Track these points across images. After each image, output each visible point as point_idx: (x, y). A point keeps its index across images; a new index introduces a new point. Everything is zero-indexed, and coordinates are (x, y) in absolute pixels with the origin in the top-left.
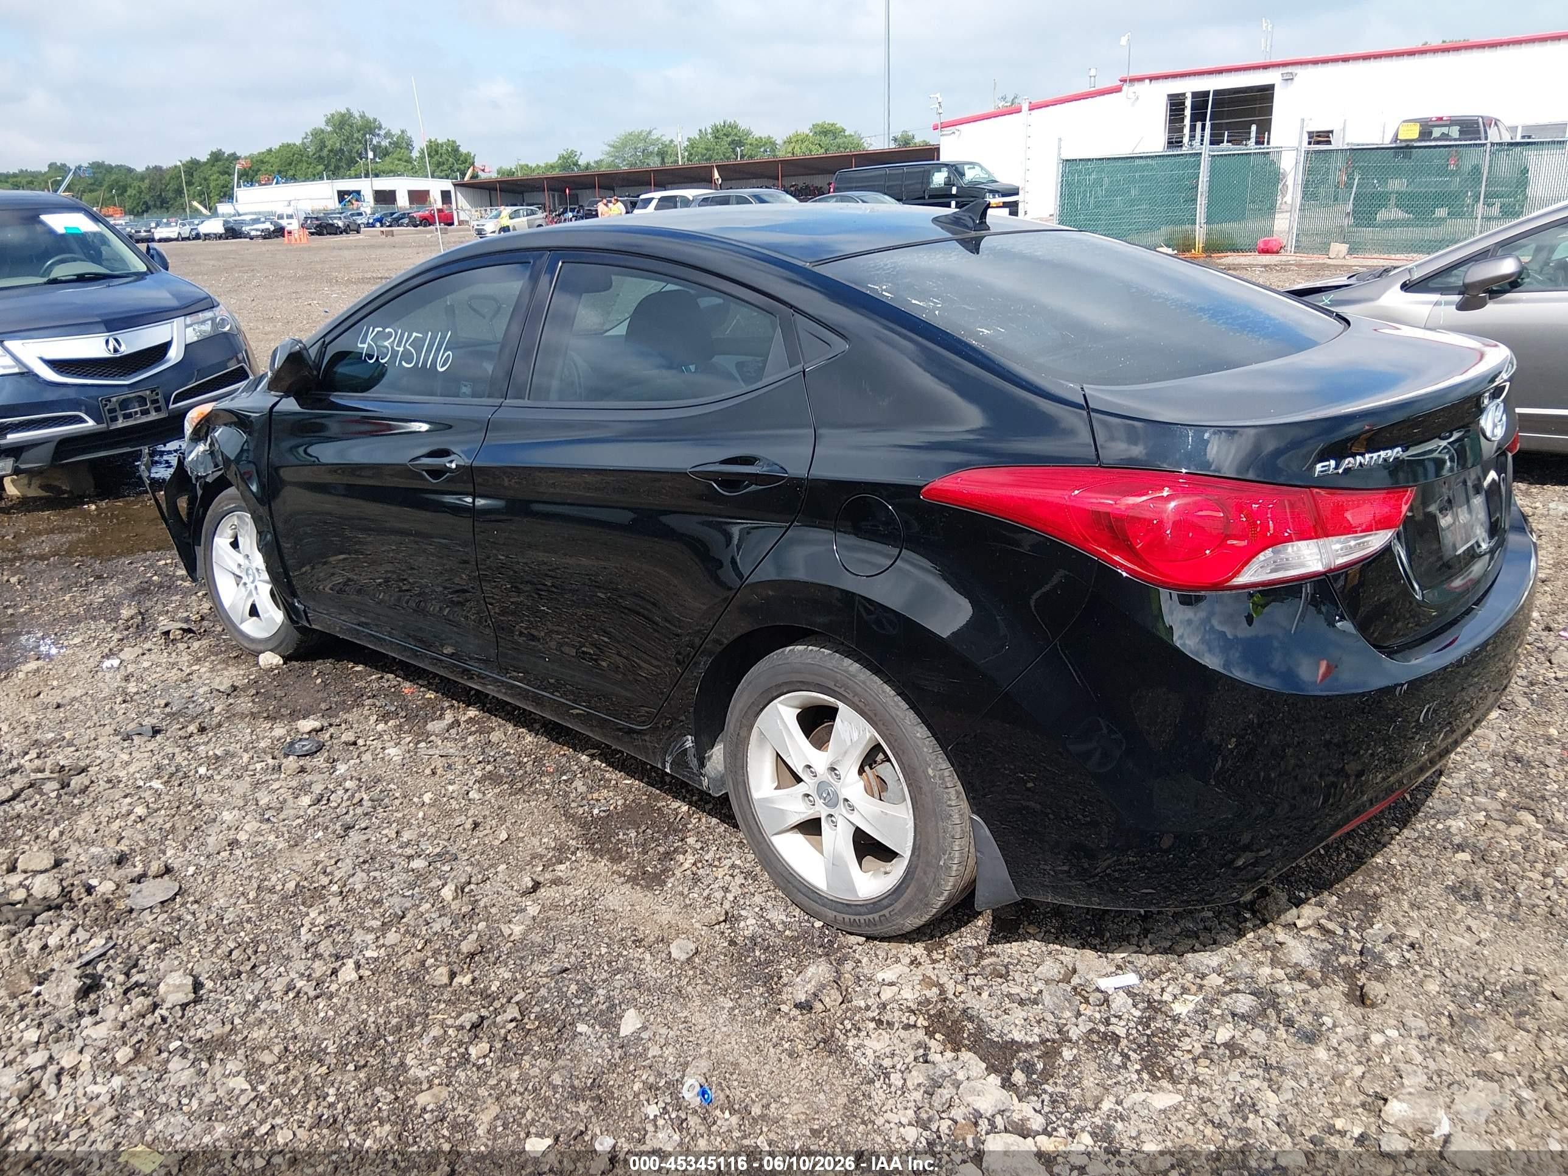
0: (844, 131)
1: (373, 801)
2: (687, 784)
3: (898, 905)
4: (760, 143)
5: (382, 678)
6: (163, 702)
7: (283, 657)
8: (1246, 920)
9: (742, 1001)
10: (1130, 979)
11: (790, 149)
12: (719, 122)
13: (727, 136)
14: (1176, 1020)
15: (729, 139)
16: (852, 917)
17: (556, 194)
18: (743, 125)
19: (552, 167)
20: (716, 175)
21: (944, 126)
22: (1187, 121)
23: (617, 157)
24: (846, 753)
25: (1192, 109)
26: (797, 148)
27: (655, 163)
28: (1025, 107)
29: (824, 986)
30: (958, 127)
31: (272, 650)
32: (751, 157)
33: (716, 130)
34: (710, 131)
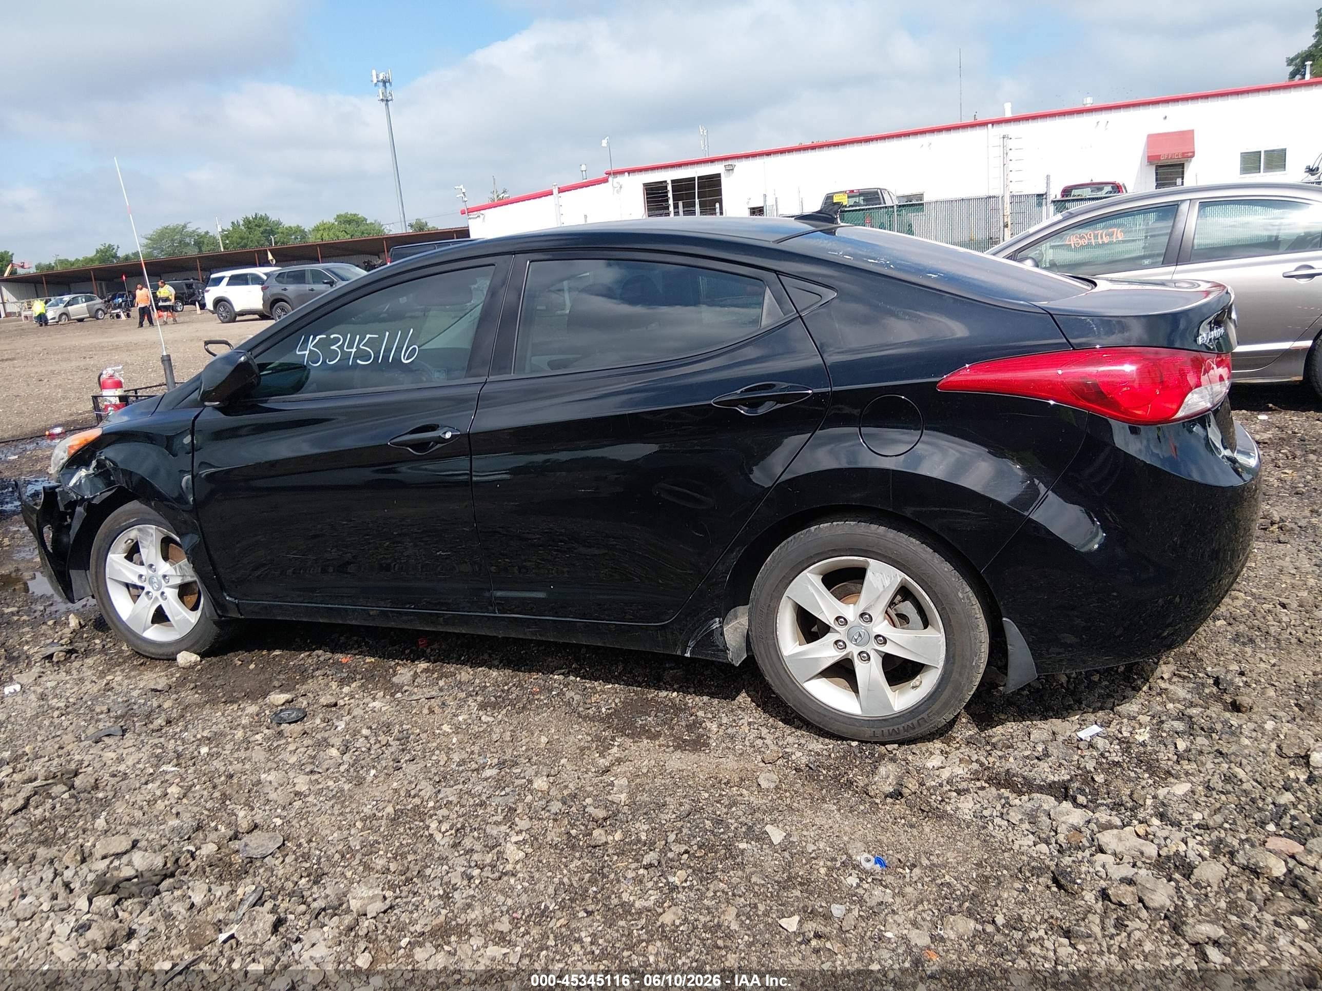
0: (366, 220)
1: (398, 740)
2: (713, 662)
3: (936, 707)
4: (290, 231)
5: (310, 655)
6: (105, 708)
7: (198, 654)
8: (1135, 680)
9: (842, 803)
10: (1096, 729)
11: (319, 236)
12: (251, 216)
13: (260, 226)
14: (1143, 744)
15: (261, 229)
16: (891, 728)
17: (103, 283)
18: (273, 217)
19: (92, 260)
20: (270, 257)
21: (471, 211)
22: (671, 202)
23: (154, 249)
24: (879, 597)
25: (673, 191)
26: (325, 235)
27: (193, 252)
28: (555, 191)
29: (901, 778)
30: (482, 212)
31: (186, 650)
32: (283, 243)
33: (247, 222)
34: (241, 223)
